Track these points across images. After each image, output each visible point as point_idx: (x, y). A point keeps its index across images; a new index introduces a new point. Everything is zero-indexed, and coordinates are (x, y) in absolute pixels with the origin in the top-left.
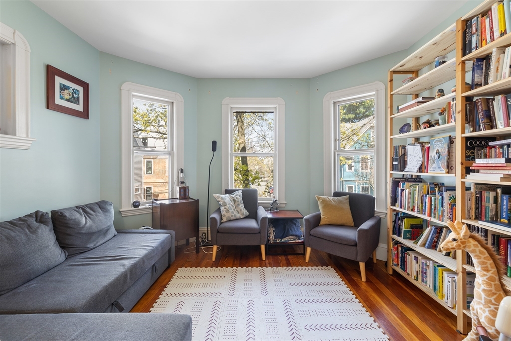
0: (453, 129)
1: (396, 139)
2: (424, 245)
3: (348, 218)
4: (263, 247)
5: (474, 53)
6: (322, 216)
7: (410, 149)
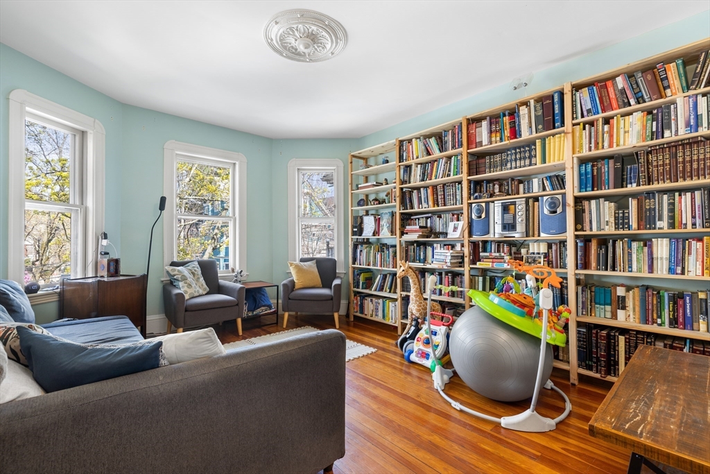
0: (395, 206)
1: (355, 210)
2: (376, 290)
3: (318, 280)
4: (239, 321)
5: (405, 163)
6: (296, 281)
7: (366, 219)
